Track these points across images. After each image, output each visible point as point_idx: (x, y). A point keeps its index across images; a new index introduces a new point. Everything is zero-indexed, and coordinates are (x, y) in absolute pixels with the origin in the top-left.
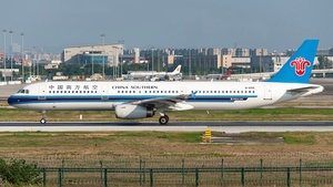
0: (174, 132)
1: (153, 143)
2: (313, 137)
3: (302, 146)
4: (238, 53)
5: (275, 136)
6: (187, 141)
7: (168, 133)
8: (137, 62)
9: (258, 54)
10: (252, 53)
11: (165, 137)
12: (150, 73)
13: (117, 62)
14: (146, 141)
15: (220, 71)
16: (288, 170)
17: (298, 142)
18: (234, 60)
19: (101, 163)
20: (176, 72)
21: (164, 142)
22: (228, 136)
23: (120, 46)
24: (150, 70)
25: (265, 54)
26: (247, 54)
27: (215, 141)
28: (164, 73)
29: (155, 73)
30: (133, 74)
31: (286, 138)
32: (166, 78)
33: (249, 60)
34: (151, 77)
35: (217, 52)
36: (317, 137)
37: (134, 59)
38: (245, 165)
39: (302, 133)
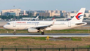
0: (37, 37)
1: (31, 40)
2: (81, 39)
3: (77, 41)
4: (56, 12)
5: (69, 38)
6: (41, 40)
7: (35, 37)
8: (25, 15)
9: (63, 12)
10: (61, 12)
11: (34, 38)
12: (29, 18)
13: (19, 15)
14: (28, 40)
15: (51, 18)
16: (74, 49)
17: (76, 40)
18: (55, 14)
19: (15, 46)
20: (37, 18)
21: (34, 40)
22: (54, 38)
23: (19, 10)
24: (29, 17)
25: (65, 12)
26: (59, 12)
27: (50, 40)
28: (33, 18)
29: (31, 18)
30: (24, 18)
31: (72, 39)
32: (34, 20)
33: (60, 14)
34: (29, 19)
35: (50, 12)
36: (82, 38)
37: (23, 14)
38: (60, 47)
39: (77, 37)
